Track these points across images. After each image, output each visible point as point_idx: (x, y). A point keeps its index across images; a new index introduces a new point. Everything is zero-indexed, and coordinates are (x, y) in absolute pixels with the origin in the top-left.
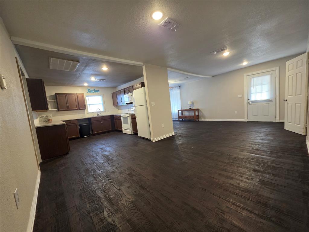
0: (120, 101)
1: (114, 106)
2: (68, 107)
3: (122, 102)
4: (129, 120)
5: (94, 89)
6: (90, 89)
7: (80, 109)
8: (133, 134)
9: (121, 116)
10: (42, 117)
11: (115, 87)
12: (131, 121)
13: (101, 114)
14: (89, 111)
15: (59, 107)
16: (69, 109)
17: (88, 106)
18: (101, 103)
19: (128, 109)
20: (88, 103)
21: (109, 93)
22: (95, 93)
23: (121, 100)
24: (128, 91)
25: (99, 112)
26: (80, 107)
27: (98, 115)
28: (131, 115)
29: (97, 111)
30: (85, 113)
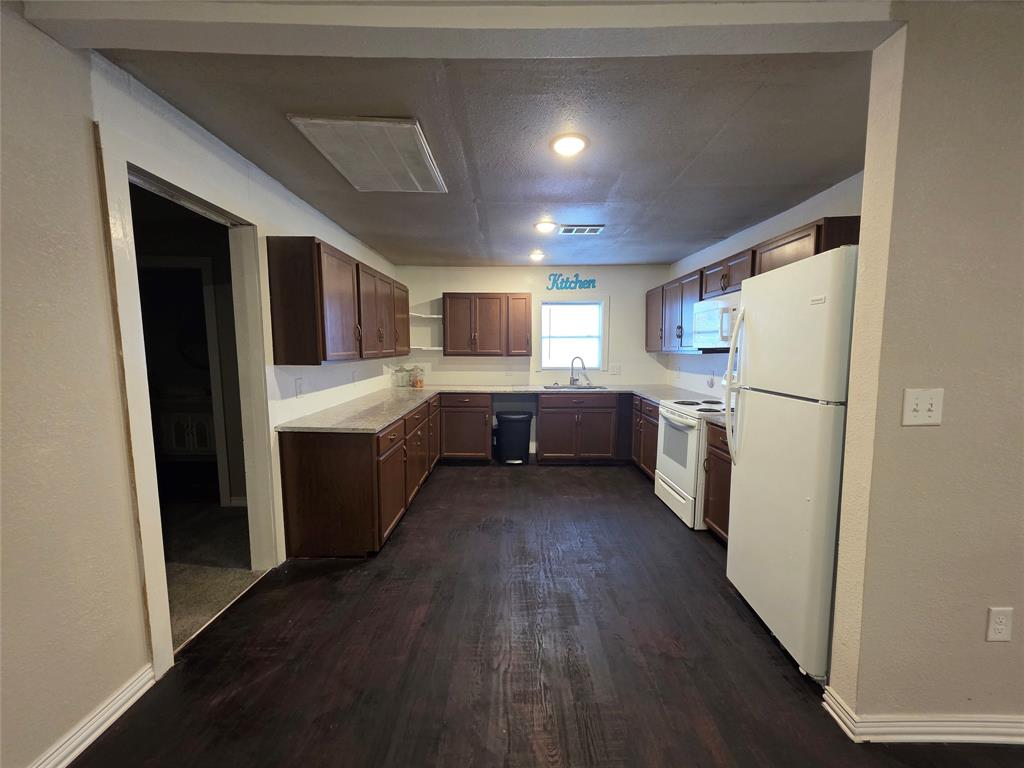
0: (675, 332)
1: (648, 351)
2: (472, 342)
3: (680, 336)
4: (695, 445)
7: (509, 355)
8: (700, 526)
9: (661, 411)
10: (401, 370)
11: (667, 264)
12: (703, 456)
14: (546, 363)
15: (448, 343)
16: (476, 349)
17: (545, 342)
18: (597, 334)
19: (708, 378)
20: (545, 333)
21: (636, 290)
22: (579, 293)
23: (680, 328)
24: (719, 284)
25: (578, 370)
26: (511, 346)
27: (573, 381)
28: (710, 424)
29: (575, 366)
30: (529, 370)
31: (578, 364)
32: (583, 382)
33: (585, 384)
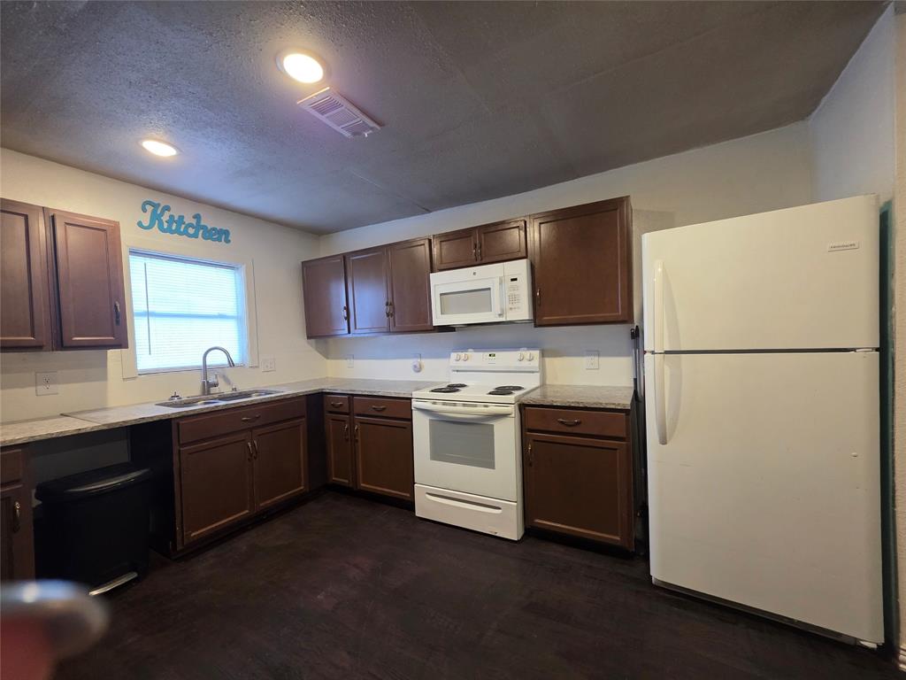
0: (383, 309)
1: (309, 337)
3: (391, 314)
5: (197, 217)
6: (167, 208)
9: (415, 403)
12: (518, 446)
13: (228, 381)
14: (145, 362)
18: (233, 313)
19: (411, 362)
20: (140, 306)
21: (287, 259)
23: (391, 305)
25: (217, 368)
27: (207, 387)
29: (209, 362)
30: (104, 377)
31: (217, 359)
32: (224, 389)
33: (227, 390)
